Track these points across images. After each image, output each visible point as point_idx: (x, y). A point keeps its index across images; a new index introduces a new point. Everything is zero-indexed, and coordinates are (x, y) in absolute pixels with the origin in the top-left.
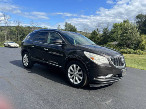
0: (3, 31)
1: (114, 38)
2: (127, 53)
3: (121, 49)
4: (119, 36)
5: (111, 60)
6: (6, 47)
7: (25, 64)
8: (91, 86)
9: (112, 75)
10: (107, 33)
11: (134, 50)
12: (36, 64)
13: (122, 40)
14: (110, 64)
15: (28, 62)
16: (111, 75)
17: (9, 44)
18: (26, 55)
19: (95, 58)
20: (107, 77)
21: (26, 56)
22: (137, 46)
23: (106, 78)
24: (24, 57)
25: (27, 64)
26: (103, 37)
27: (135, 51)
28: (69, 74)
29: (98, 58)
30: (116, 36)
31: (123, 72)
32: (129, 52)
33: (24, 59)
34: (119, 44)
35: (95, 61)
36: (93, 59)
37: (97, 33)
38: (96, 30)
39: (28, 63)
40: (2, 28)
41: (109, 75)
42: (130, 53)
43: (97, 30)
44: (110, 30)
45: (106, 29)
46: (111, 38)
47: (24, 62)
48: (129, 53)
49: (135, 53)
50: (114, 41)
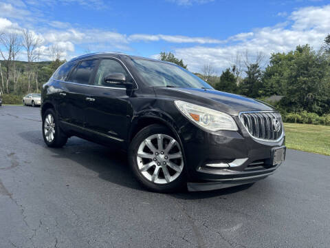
0: (24, 73)
1: (271, 87)
2: (302, 123)
3: (288, 111)
4: (284, 82)
5: (243, 122)
6: (28, 105)
7: (47, 138)
8: (190, 189)
9: (246, 159)
10: (257, 77)
11: (320, 115)
12: (74, 137)
13: (291, 93)
14: (239, 131)
15: (54, 131)
16: (244, 160)
17: (32, 98)
18: (50, 116)
19: (201, 116)
20: (232, 164)
21: (49, 119)
22: (326, 105)
23: (229, 168)
24: (47, 120)
25: (53, 138)
26: (248, 85)
27: (323, 118)
28: (139, 160)
29: (210, 115)
30: (278, 82)
31: (276, 154)
32: (307, 120)
33: (46, 126)
34: (283, 100)
35: (201, 124)
36: (197, 117)
37: (232, 76)
38: (231, 69)
39: (54, 135)
40: (24, 67)
41: (236, 160)
42: (310, 122)
43: (234, 70)
44: (264, 70)
45: (255, 66)
46: (264, 87)
47: (46, 131)
48: (306, 123)
49: (322, 123)
50: (272, 94)
